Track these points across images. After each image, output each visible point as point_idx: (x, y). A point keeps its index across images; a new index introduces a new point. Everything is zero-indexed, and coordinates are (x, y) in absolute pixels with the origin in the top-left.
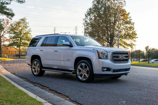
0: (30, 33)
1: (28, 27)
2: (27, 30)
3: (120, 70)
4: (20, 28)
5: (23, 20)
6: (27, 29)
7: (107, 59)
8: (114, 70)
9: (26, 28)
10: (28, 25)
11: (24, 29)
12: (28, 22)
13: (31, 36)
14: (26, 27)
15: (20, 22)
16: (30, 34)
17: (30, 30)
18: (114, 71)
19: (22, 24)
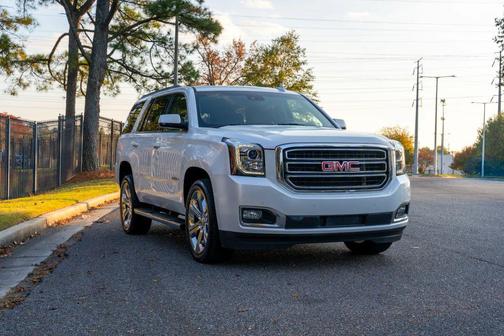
0: (310, 83)
1: (302, 66)
2: (299, 74)
3: (324, 221)
4: (277, 70)
5: (287, 41)
6: (301, 73)
7: (264, 176)
8: (288, 217)
9: (297, 70)
10: (301, 59)
11: (289, 71)
12: (302, 48)
13: (314, 95)
14: (297, 66)
15: (277, 50)
16: (310, 87)
17: (309, 76)
18: (291, 222)
19: (282, 56)
